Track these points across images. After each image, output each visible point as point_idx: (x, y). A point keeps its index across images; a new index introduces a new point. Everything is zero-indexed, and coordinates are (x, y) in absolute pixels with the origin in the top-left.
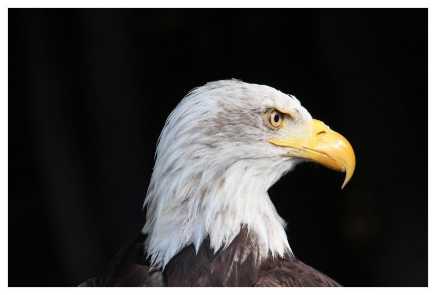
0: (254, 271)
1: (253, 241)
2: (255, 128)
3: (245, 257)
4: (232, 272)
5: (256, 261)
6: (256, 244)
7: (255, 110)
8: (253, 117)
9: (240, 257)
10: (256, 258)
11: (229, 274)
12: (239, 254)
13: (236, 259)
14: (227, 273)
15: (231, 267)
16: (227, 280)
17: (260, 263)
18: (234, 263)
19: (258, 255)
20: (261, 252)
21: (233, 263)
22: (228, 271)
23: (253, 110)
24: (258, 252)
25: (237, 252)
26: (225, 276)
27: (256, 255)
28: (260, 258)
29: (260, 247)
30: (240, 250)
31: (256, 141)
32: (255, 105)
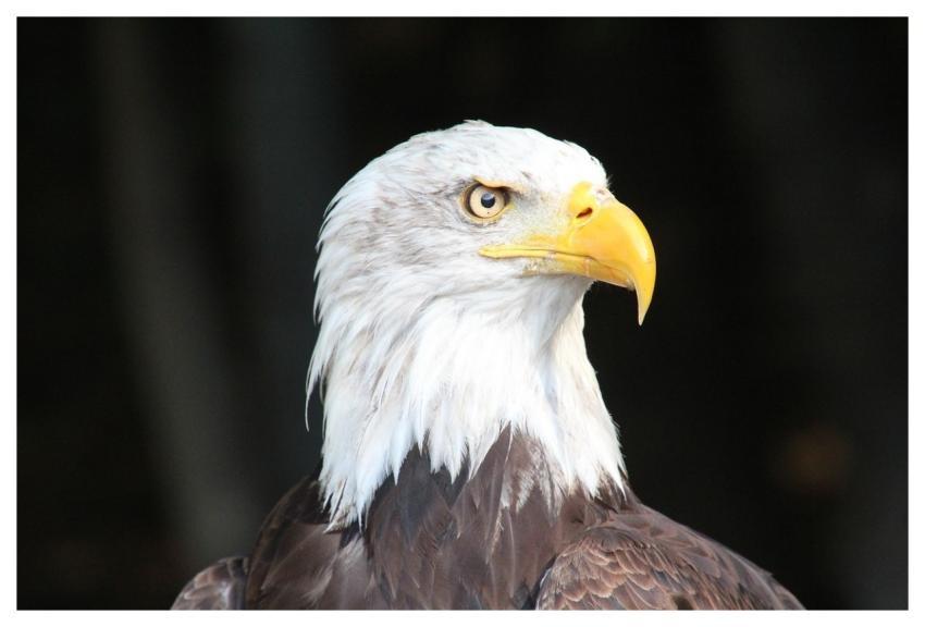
0: (551, 525)
1: (535, 457)
2: (441, 231)
3: (523, 496)
4: (501, 532)
5: (549, 501)
6: (542, 464)
7: (440, 191)
8: (437, 209)
9: (515, 498)
10: (550, 495)
11: (496, 539)
12: (511, 490)
13: (505, 503)
14: (491, 537)
15: (498, 522)
16: (493, 549)
17: (559, 504)
18: (503, 511)
19: (552, 486)
20: (556, 479)
21: (500, 514)
22: (492, 530)
23: (435, 193)
24: (550, 479)
25: (506, 489)
26: (489, 540)
27: (548, 488)
28: (558, 492)
29: (552, 469)
30: (511, 482)
31: (448, 258)
32: (438, 182)
